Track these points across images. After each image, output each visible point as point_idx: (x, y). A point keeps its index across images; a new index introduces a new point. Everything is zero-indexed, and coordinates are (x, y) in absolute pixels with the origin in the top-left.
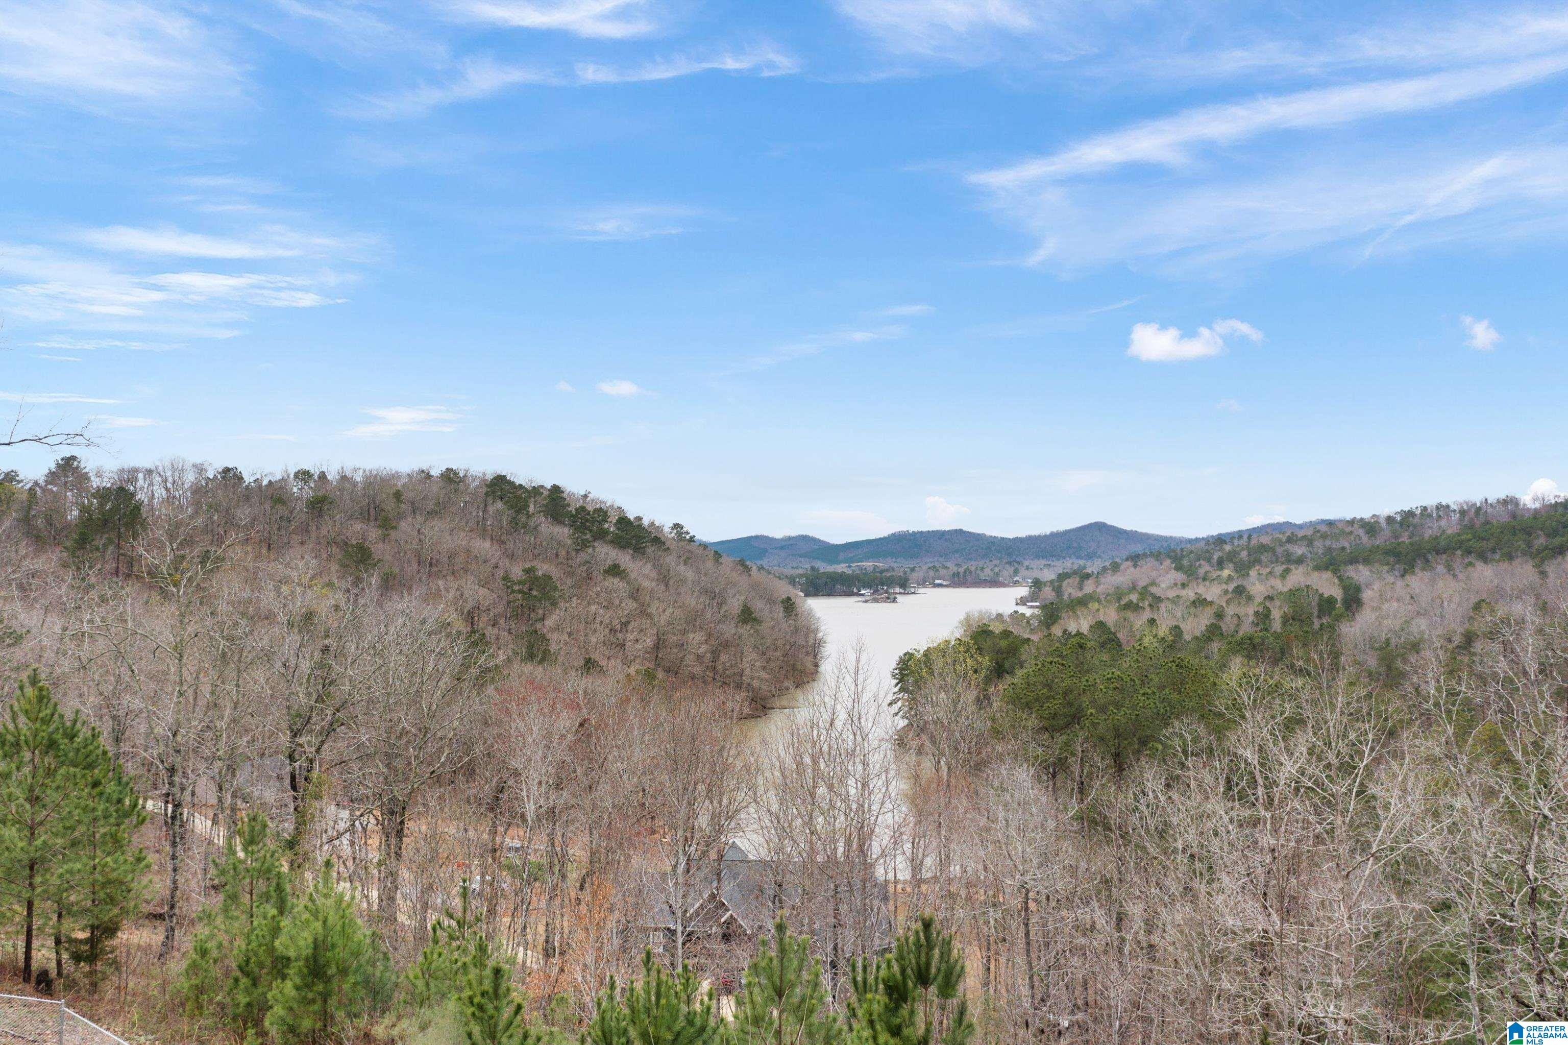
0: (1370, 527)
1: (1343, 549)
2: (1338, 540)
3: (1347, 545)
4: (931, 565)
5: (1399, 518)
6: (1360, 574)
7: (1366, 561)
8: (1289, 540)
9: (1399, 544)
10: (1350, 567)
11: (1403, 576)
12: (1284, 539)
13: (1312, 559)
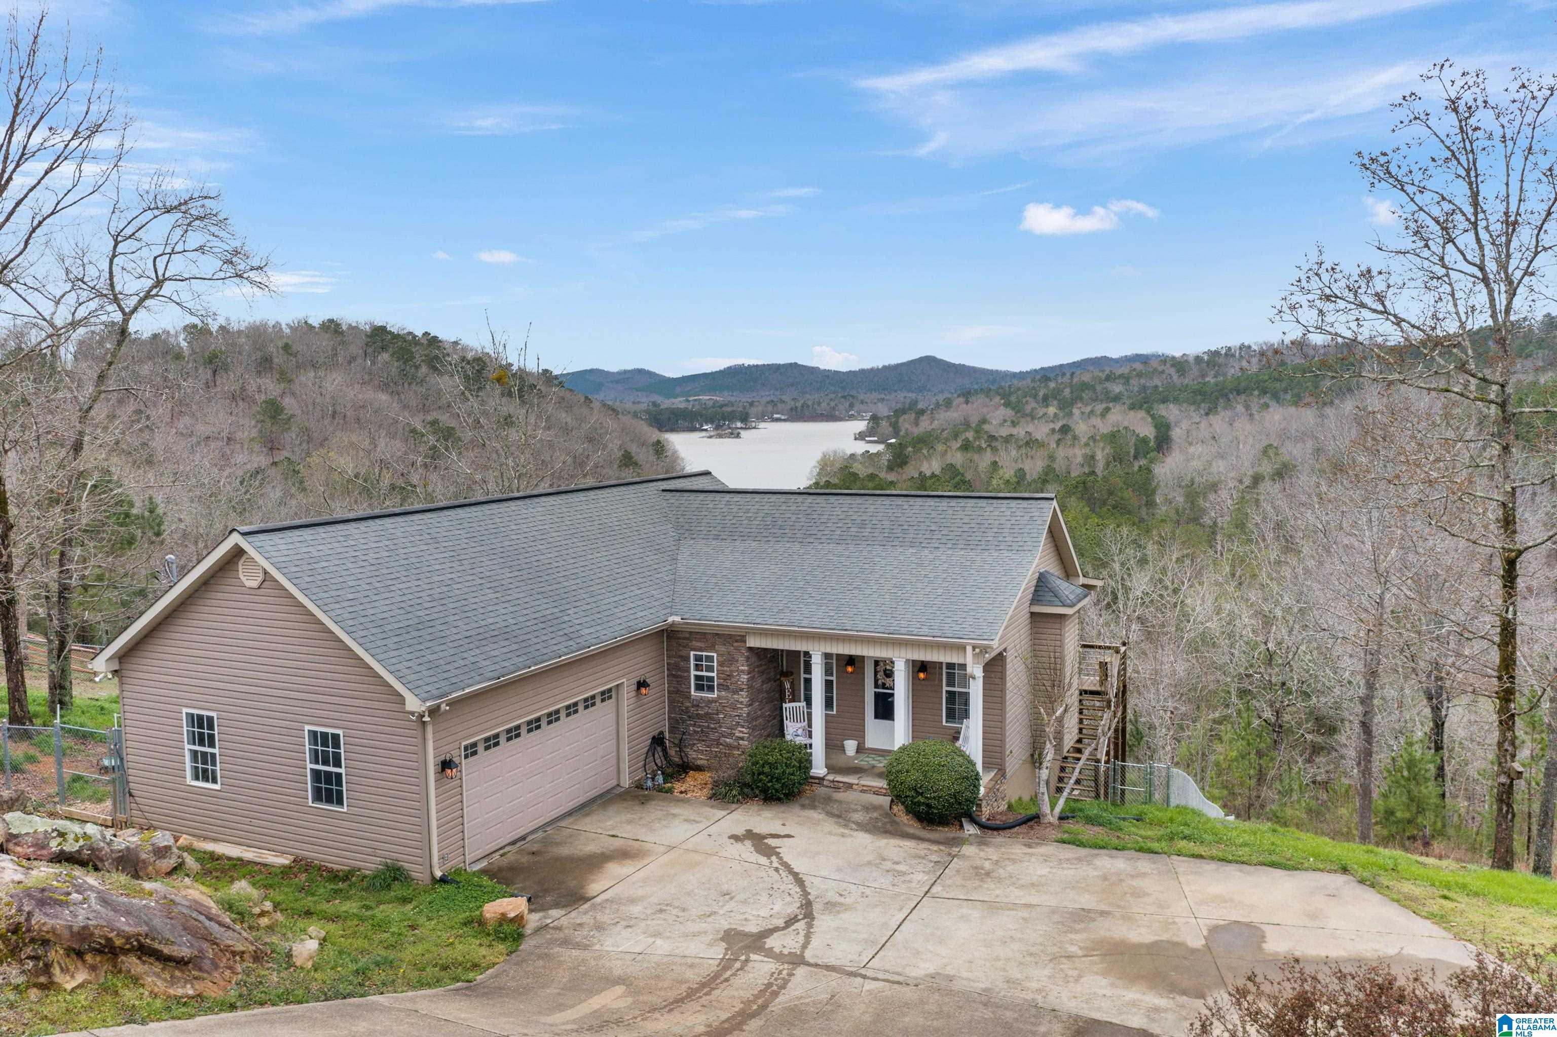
0: (1180, 365)
1: (1156, 387)
2: (1152, 378)
3: (1160, 384)
4: (769, 399)
5: (1206, 358)
6: (1171, 412)
7: (1176, 400)
8: (1108, 378)
9: (1204, 384)
10: (1162, 406)
11: (1207, 414)
12: (1103, 377)
13: (1129, 397)
